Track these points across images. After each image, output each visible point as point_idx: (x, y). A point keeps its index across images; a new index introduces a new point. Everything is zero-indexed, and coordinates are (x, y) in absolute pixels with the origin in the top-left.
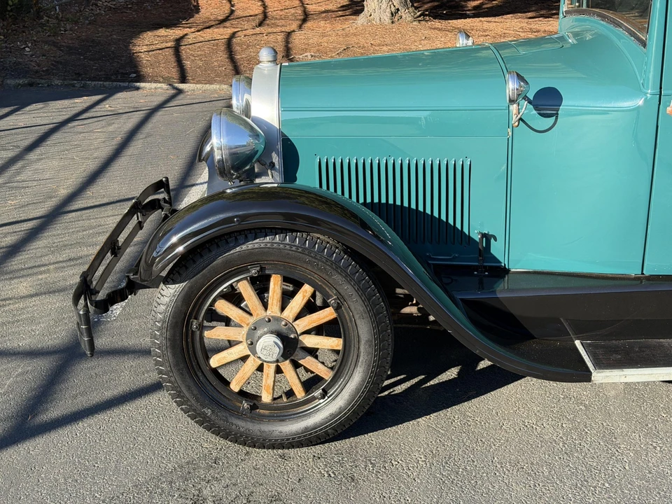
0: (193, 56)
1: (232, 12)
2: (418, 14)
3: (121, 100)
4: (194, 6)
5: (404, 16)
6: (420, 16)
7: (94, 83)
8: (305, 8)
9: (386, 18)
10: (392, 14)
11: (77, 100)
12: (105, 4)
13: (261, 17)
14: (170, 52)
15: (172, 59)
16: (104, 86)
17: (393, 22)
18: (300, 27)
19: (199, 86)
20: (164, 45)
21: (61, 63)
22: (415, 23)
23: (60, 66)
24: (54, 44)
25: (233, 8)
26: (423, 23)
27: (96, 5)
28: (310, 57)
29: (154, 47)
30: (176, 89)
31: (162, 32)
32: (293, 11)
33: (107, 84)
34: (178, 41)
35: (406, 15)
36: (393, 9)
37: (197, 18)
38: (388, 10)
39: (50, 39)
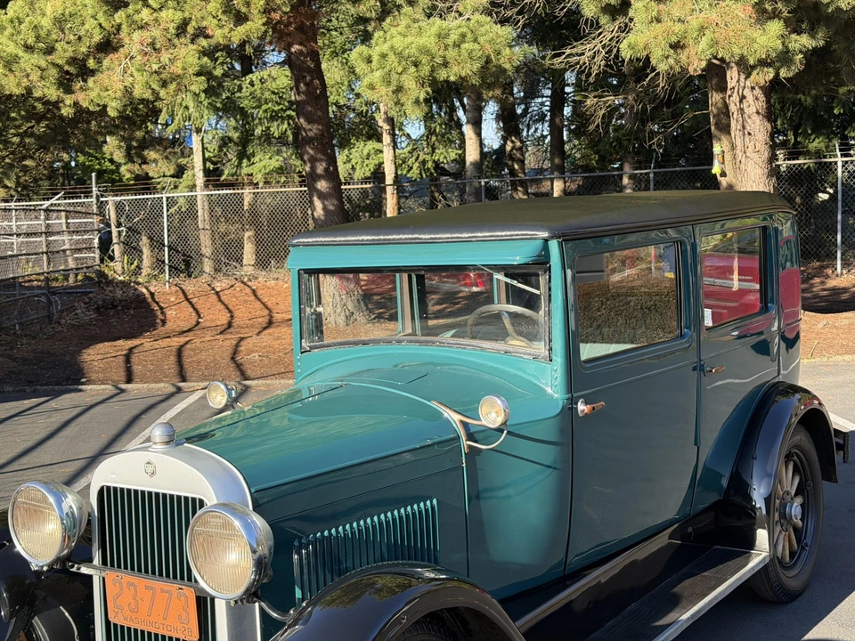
0: (146, 361)
1: (198, 323)
2: (373, 317)
3: (67, 400)
4: (162, 320)
5: (359, 319)
6: (374, 319)
7: (44, 388)
8: (271, 317)
9: (341, 320)
10: (347, 317)
11: (25, 402)
12: (68, 322)
13: (225, 326)
14: (121, 359)
15: (122, 364)
16: (54, 390)
17: (347, 325)
18: (258, 334)
19: (145, 385)
20: (119, 353)
21: (14, 373)
22: (368, 325)
23: (13, 375)
24: (10, 357)
25: (200, 320)
26: (377, 324)
27: (59, 323)
28: (257, 357)
29: (109, 356)
30: (120, 389)
31: (120, 342)
32: (261, 320)
33: (56, 388)
34: (131, 350)
35: (360, 317)
36: (348, 313)
37: (161, 330)
38: (343, 313)
39: (6, 352)
